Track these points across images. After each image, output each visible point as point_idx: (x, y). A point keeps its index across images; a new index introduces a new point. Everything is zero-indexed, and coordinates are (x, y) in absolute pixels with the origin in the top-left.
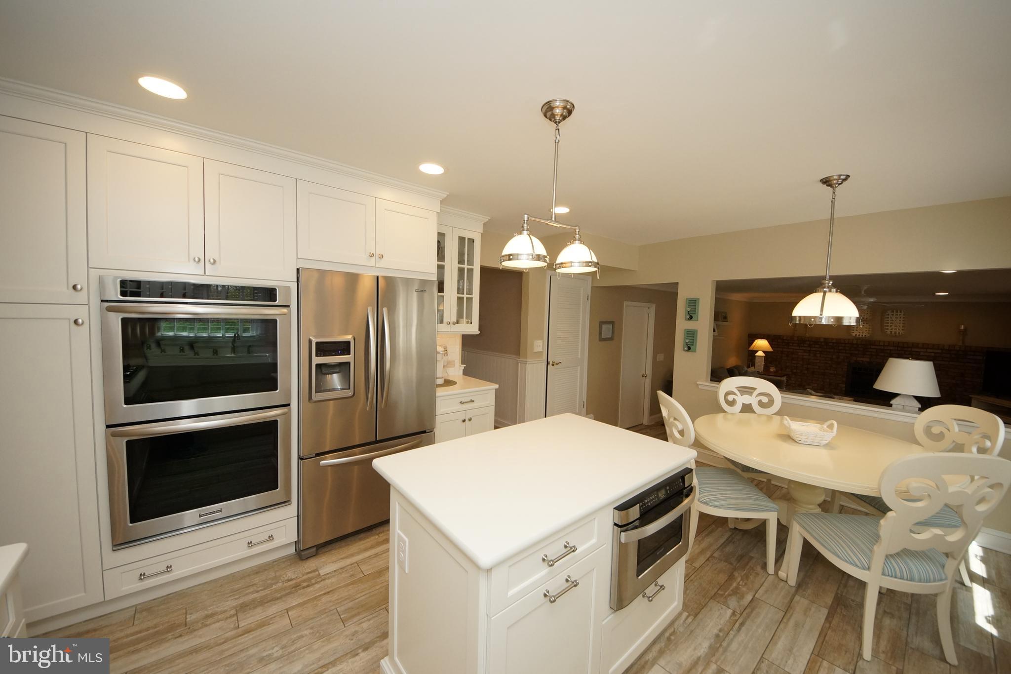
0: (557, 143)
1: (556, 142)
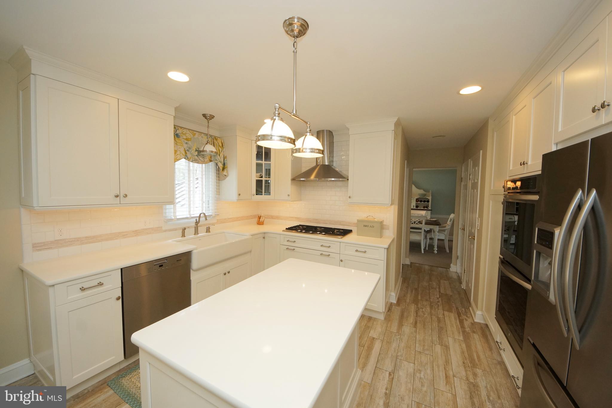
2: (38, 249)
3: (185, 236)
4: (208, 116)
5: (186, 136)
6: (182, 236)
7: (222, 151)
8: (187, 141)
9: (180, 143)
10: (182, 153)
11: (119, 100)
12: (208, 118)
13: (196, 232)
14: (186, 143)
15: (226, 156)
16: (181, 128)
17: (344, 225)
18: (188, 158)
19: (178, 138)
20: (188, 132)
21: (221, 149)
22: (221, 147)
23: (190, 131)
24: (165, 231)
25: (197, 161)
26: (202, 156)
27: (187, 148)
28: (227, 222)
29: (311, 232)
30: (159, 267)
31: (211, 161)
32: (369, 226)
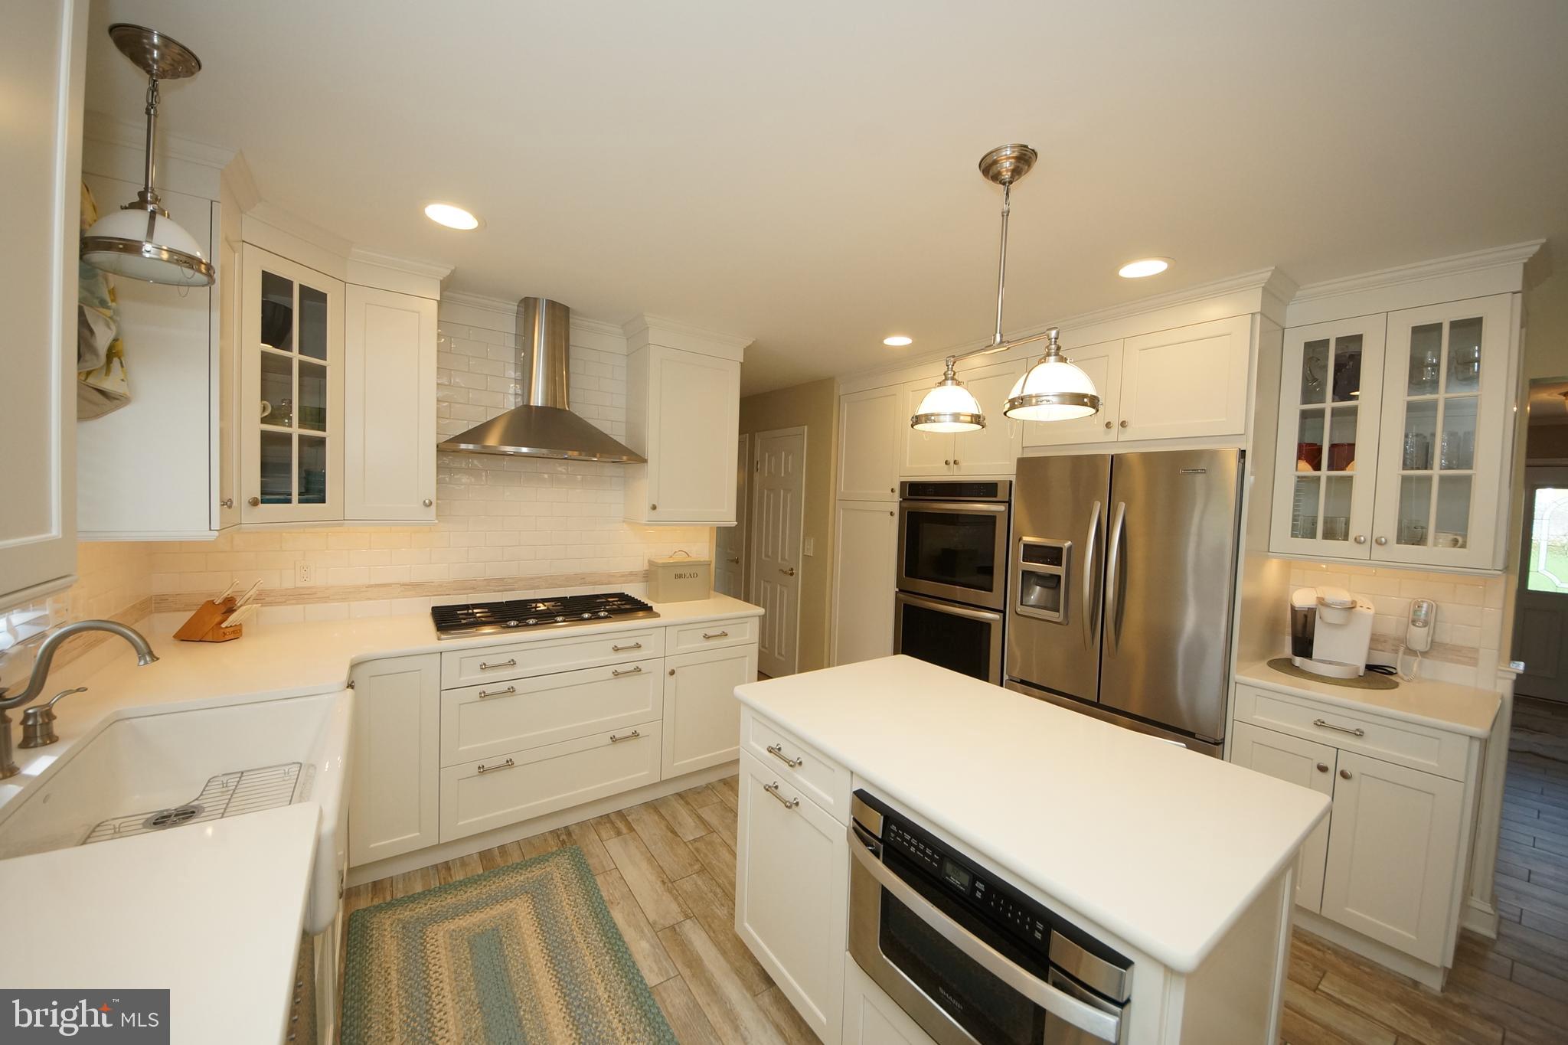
0: (1006, 214)
1: (1003, 216)
17: (594, 584)
29: (513, 623)
32: (688, 575)
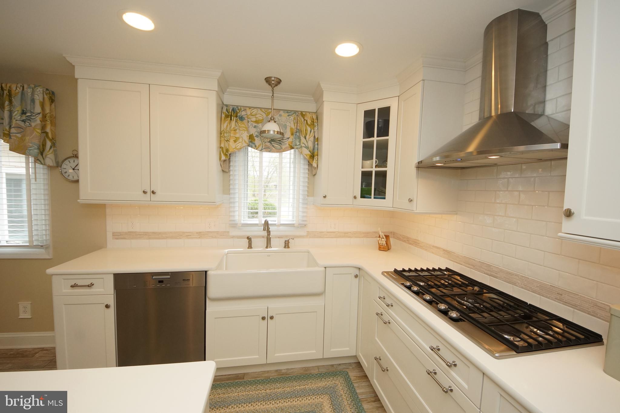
2: (116, 237)
3: (252, 247)
4: (273, 80)
5: (256, 118)
6: (249, 247)
7: (311, 131)
8: (256, 124)
9: (243, 127)
10: (245, 140)
11: (150, 85)
12: (273, 84)
13: (268, 244)
14: (255, 127)
15: (318, 138)
16: (250, 109)
18: (256, 146)
19: (242, 121)
20: (260, 112)
21: (309, 129)
22: (309, 126)
23: (263, 110)
24: (233, 237)
25: (269, 149)
26: (279, 142)
27: (256, 134)
28: (326, 238)
30: (159, 282)
31: (292, 148)
